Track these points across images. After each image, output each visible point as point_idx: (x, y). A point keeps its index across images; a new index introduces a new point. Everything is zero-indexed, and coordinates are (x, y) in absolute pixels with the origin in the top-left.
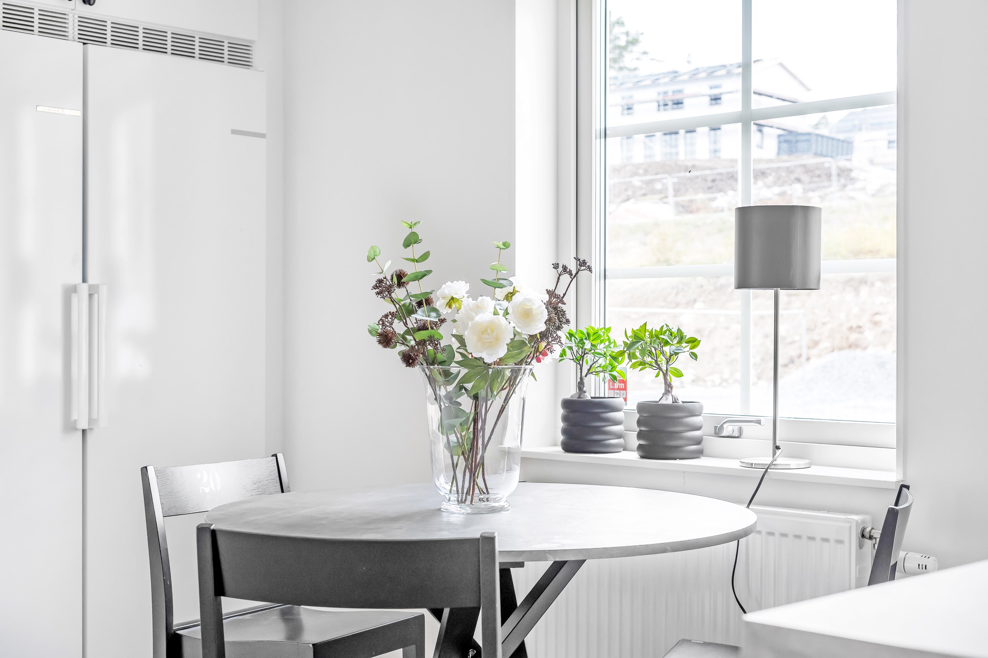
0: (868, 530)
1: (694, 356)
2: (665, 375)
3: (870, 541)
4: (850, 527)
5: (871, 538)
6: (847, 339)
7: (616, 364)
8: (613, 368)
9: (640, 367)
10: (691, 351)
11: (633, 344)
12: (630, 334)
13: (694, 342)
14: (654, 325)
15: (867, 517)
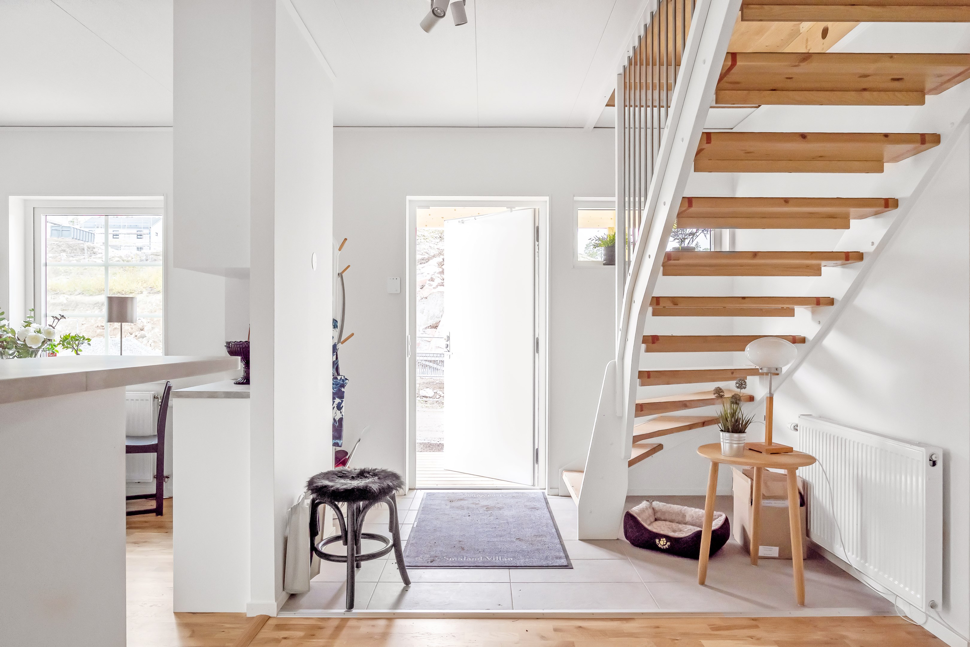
0: (156, 395)
1: (89, 344)
2: (77, 351)
3: (156, 399)
4: (151, 395)
5: (157, 398)
6: (96, 332)
7: (55, 347)
8: (53, 349)
9: (66, 348)
10: (88, 343)
11: (65, 341)
12: (62, 337)
13: (89, 340)
14: (73, 334)
15: (156, 392)
